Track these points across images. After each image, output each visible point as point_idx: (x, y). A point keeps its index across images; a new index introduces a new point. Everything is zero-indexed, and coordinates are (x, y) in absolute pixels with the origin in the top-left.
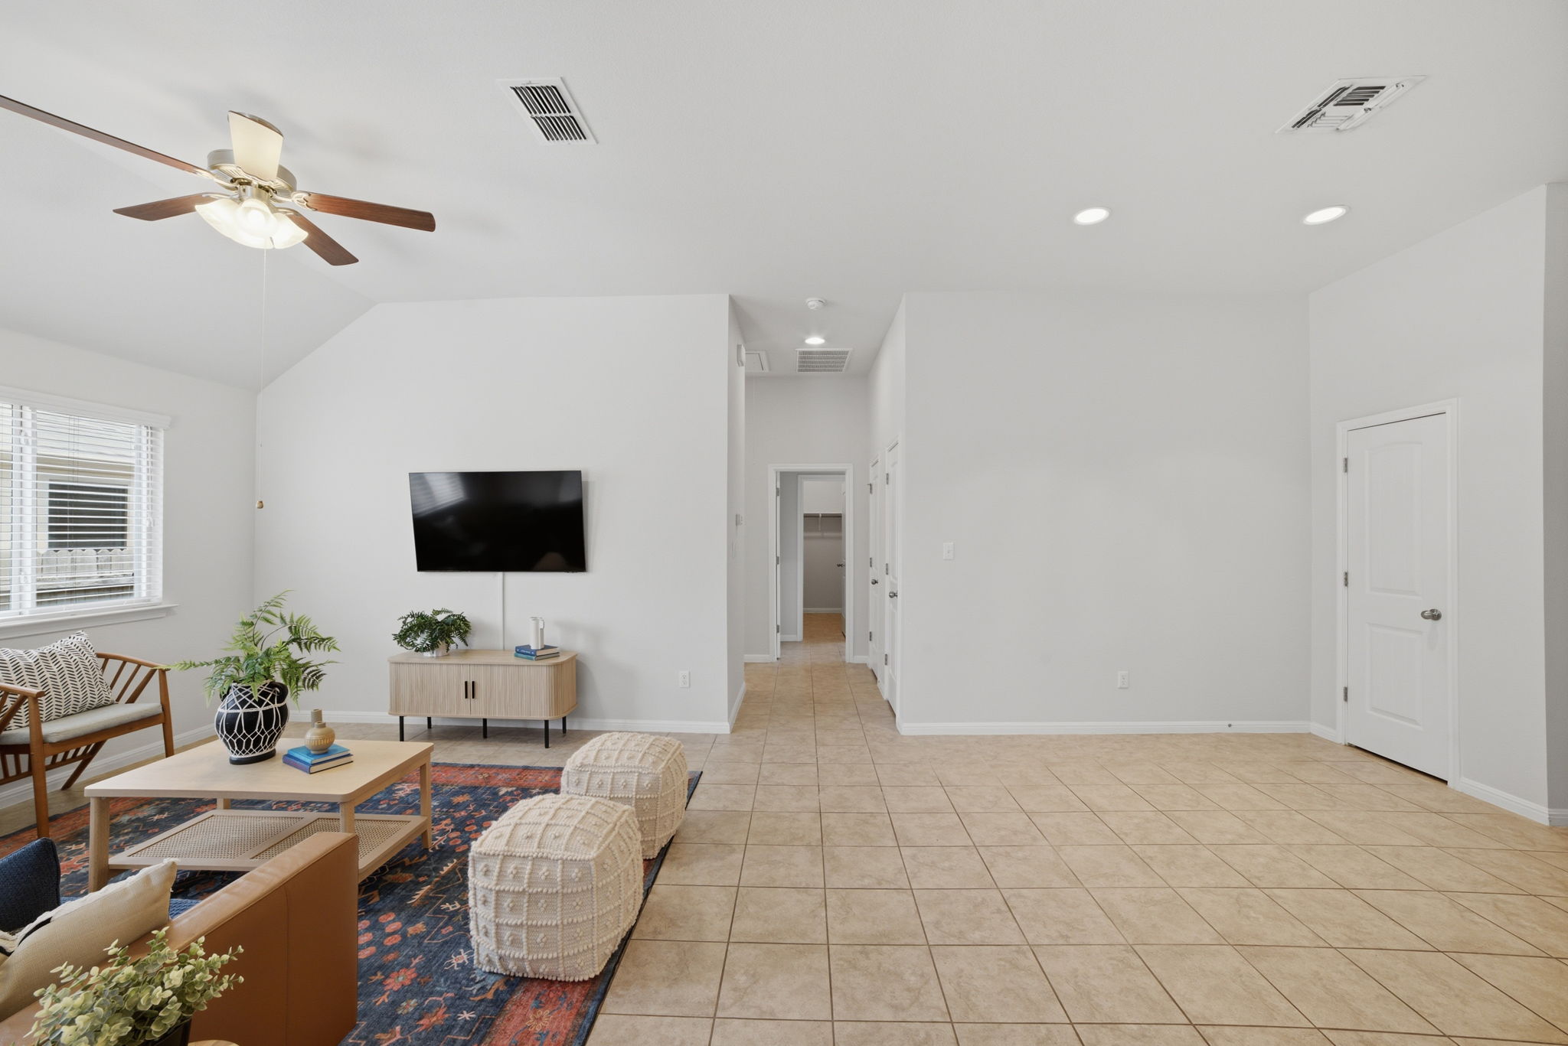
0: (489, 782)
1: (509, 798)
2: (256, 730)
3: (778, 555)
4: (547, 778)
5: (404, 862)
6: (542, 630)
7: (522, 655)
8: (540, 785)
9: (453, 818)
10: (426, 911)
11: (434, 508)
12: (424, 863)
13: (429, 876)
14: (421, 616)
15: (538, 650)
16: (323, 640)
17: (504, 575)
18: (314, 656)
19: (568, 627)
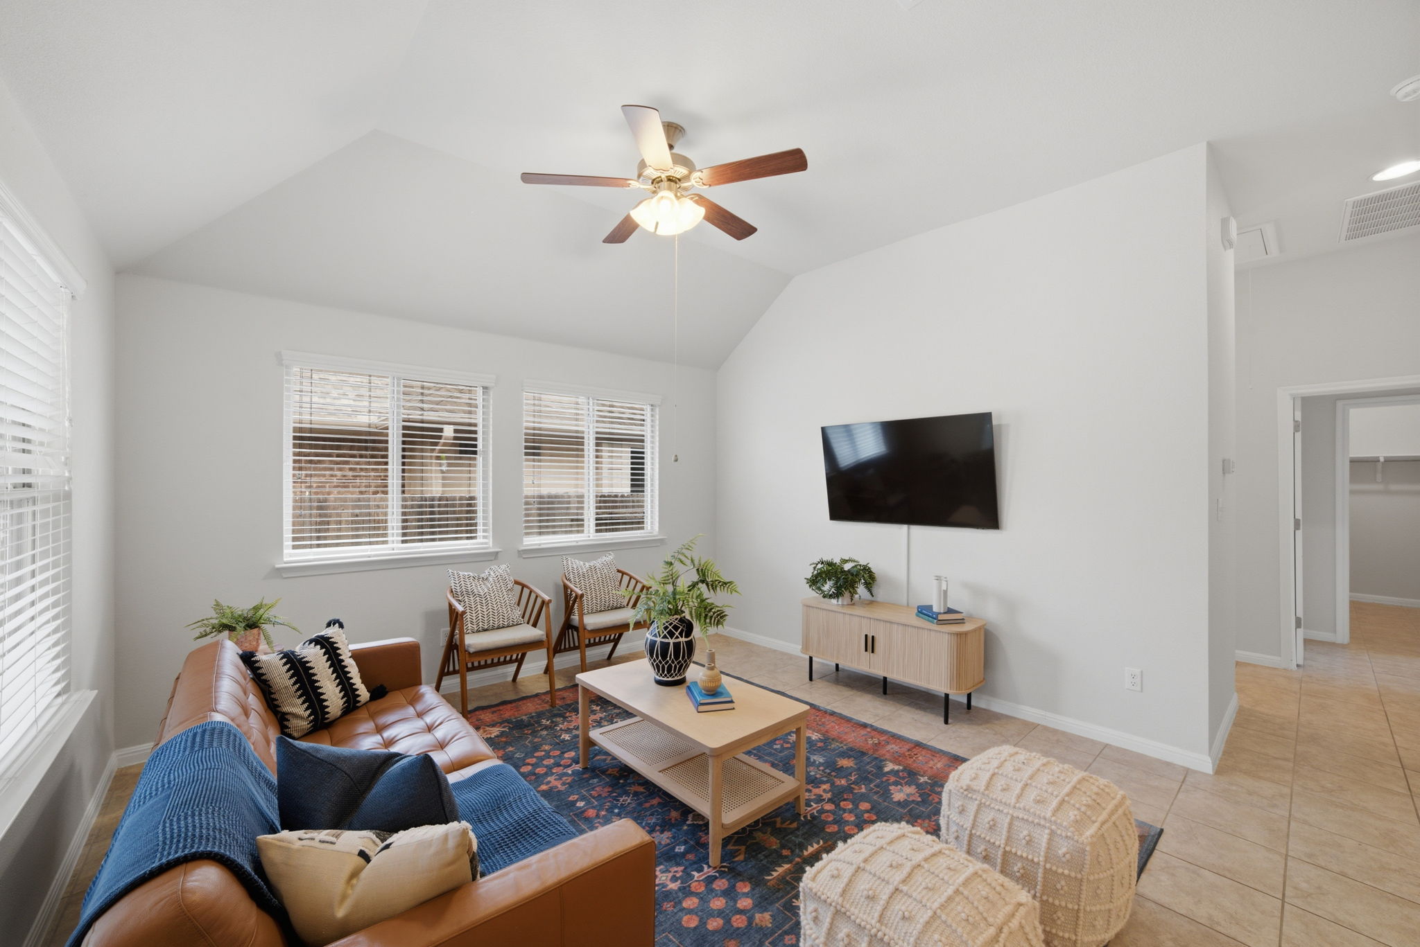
0: (877, 750)
1: (893, 779)
2: (668, 659)
3: (1299, 516)
4: (939, 765)
5: (775, 822)
6: (945, 592)
7: (923, 616)
8: (930, 772)
9: (833, 784)
10: (778, 899)
11: (857, 461)
12: (793, 832)
13: (792, 852)
14: (830, 564)
15: (940, 613)
16: (726, 583)
17: (909, 529)
18: (717, 599)
19: (978, 592)
